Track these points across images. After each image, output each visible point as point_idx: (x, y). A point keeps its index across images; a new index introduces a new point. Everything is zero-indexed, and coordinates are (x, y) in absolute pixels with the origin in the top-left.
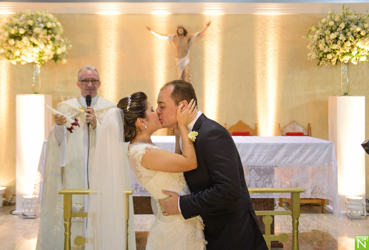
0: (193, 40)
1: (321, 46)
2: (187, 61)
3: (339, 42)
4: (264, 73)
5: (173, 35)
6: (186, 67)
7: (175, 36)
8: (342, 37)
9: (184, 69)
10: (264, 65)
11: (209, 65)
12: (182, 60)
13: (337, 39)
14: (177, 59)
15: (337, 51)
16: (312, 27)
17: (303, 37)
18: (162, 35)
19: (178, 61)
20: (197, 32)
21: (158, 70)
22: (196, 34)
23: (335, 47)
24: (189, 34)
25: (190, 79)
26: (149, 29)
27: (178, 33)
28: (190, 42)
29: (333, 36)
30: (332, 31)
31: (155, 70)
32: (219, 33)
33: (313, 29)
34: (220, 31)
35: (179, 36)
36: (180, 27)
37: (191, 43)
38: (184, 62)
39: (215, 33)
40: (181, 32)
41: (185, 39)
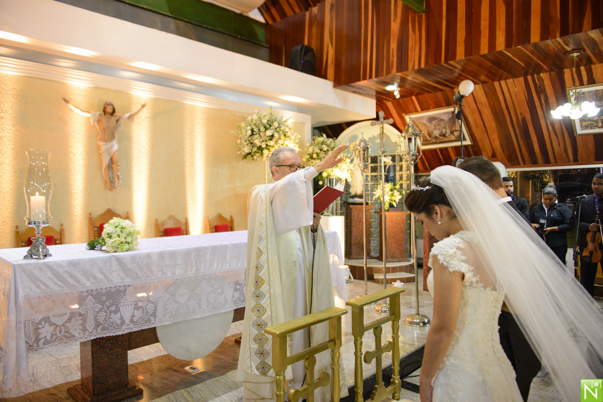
0: (121, 121)
1: (257, 142)
2: (116, 147)
3: (274, 140)
4: (193, 164)
5: (98, 113)
6: (115, 153)
7: (100, 114)
8: (276, 135)
9: (112, 155)
10: (193, 156)
11: (137, 153)
12: (109, 144)
13: (272, 136)
14: (101, 143)
15: (270, 148)
16: (241, 122)
17: (232, 131)
18: (83, 111)
19: (103, 146)
20: (127, 112)
21: (75, 155)
22: (127, 115)
23: (271, 143)
24: (117, 113)
25: (118, 168)
26: (67, 101)
27: (104, 111)
28: (119, 124)
29: (269, 133)
30: (266, 129)
31: (71, 155)
32: (148, 117)
33: (243, 125)
34: (149, 115)
35: (105, 114)
36: (108, 104)
37: (119, 126)
38: (112, 147)
39: (143, 117)
40: (109, 110)
41: (113, 119)
